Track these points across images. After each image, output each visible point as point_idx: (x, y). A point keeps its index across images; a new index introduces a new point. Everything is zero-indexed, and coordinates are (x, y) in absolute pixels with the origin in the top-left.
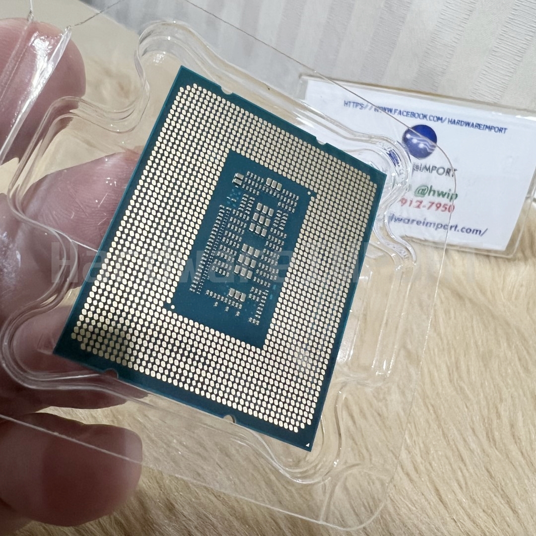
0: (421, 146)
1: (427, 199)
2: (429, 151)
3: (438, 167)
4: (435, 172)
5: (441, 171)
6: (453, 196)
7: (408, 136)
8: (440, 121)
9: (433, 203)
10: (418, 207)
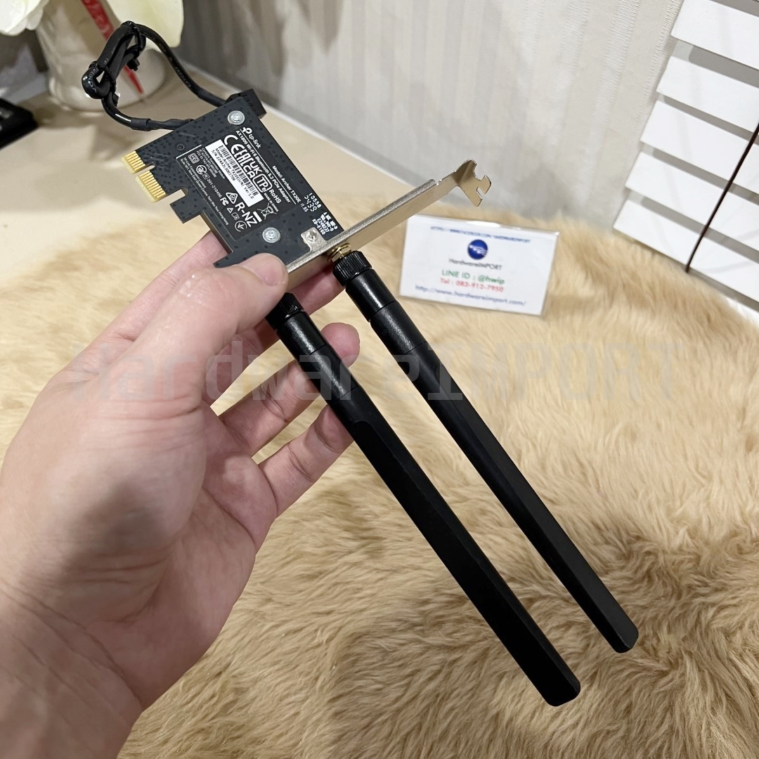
0: (479, 252)
1: (486, 283)
2: (483, 253)
3: (489, 263)
4: (488, 267)
5: (492, 267)
6: (502, 282)
7: (471, 247)
8: (488, 238)
9: (489, 286)
10: (481, 288)
